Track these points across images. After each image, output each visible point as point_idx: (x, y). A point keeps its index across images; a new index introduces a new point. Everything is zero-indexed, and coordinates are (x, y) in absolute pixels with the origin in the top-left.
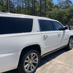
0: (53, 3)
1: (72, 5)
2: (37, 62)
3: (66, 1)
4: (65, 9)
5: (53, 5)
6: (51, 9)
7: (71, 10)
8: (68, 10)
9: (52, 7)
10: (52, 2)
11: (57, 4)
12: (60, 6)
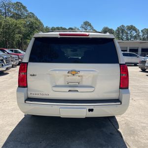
3: (16, 4)
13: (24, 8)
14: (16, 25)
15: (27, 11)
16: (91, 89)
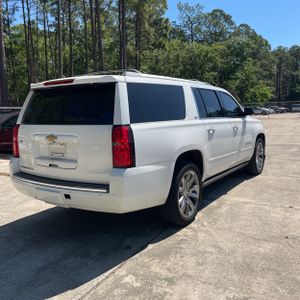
0: (167, 21)
1: (233, 31)
2: (197, 196)
3: (212, 14)
4: (210, 44)
5: (166, 28)
6: (160, 43)
7: (229, 47)
8: (221, 46)
9: (165, 35)
10: (165, 16)
11: (178, 23)
12: (189, 32)
13: (227, 18)
14: (206, 55)
15: (232, 23)
16: (72, 165)
